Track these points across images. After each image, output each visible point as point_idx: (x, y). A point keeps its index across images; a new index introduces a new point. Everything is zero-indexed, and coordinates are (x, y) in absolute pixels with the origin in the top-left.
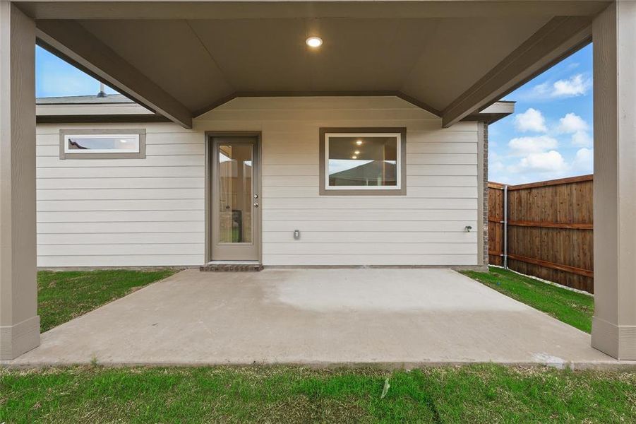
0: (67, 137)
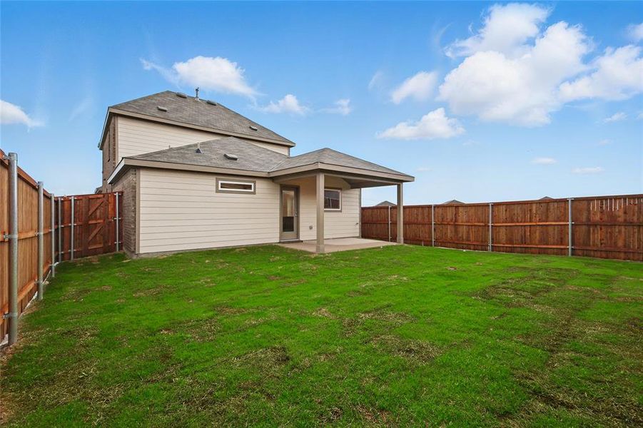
0: (220, 182)
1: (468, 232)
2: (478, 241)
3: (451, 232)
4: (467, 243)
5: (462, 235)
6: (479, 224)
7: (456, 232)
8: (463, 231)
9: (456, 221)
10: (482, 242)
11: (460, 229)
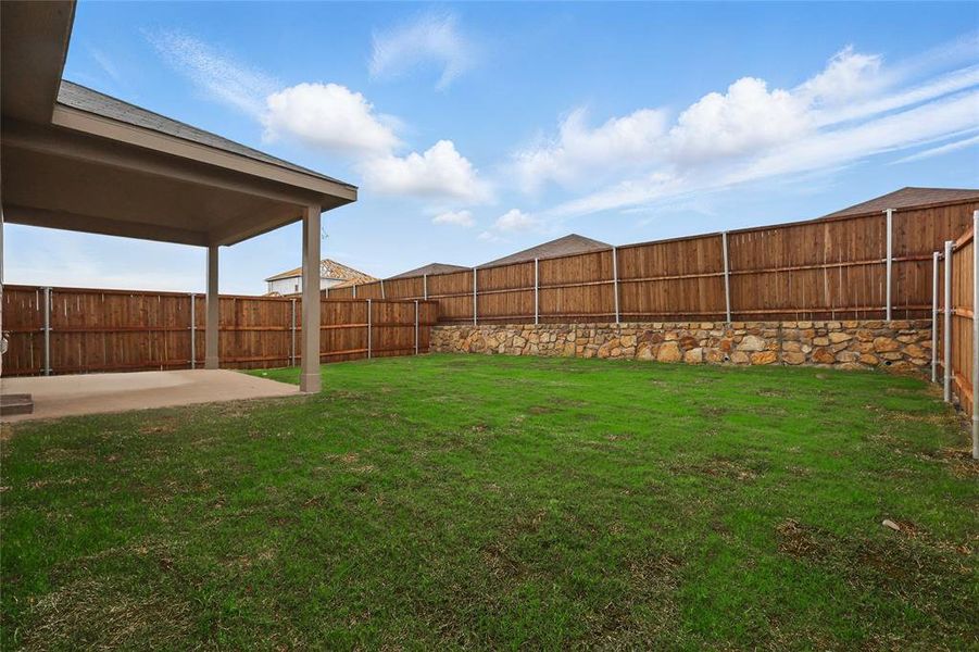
1: (258, 342)
2: (273, 354)
3: (229, 343)
4: (256, 358)
5: (249, 347)
6: (275, 328)
7: (238, 341)
8: (250, 340)
9: (237, 324)
10: (279, 354)
11: (245, 337)
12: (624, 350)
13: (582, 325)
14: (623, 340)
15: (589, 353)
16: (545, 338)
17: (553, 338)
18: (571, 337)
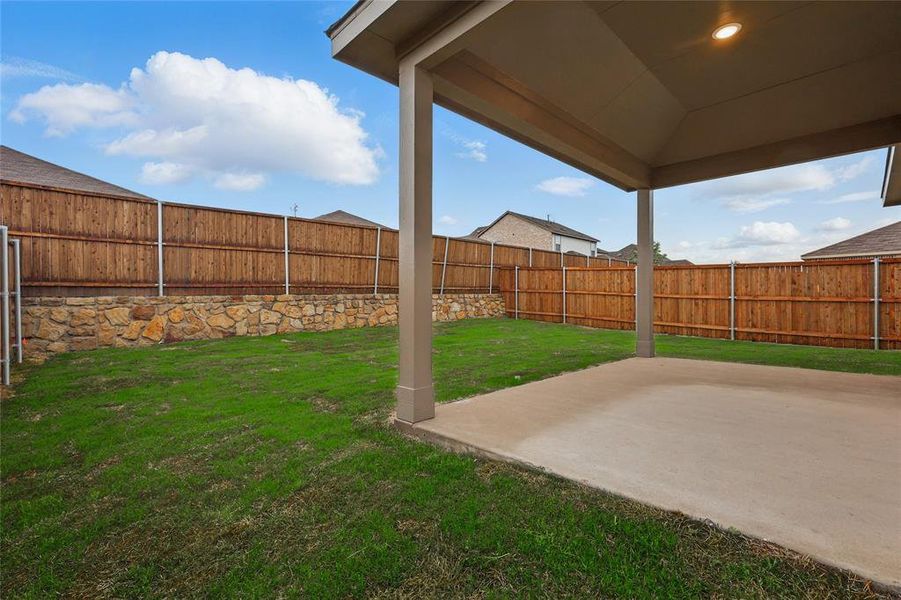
12: (390, 317)
13: (349, 296)
14: (387, 308)
15: (360, 323)
16: (309, 310)
17: (320, 310)
18: (340, 308)
